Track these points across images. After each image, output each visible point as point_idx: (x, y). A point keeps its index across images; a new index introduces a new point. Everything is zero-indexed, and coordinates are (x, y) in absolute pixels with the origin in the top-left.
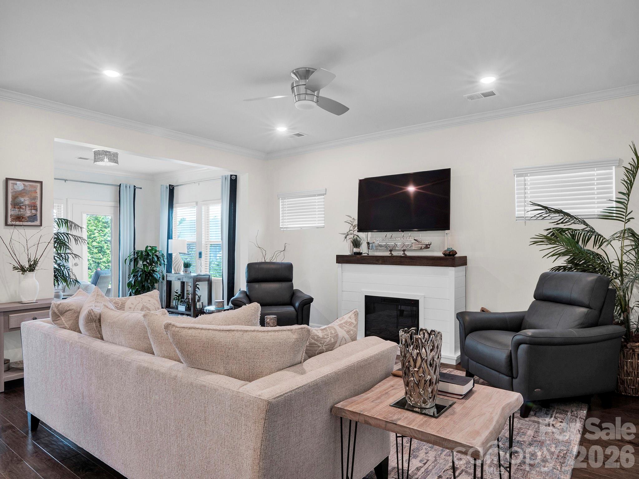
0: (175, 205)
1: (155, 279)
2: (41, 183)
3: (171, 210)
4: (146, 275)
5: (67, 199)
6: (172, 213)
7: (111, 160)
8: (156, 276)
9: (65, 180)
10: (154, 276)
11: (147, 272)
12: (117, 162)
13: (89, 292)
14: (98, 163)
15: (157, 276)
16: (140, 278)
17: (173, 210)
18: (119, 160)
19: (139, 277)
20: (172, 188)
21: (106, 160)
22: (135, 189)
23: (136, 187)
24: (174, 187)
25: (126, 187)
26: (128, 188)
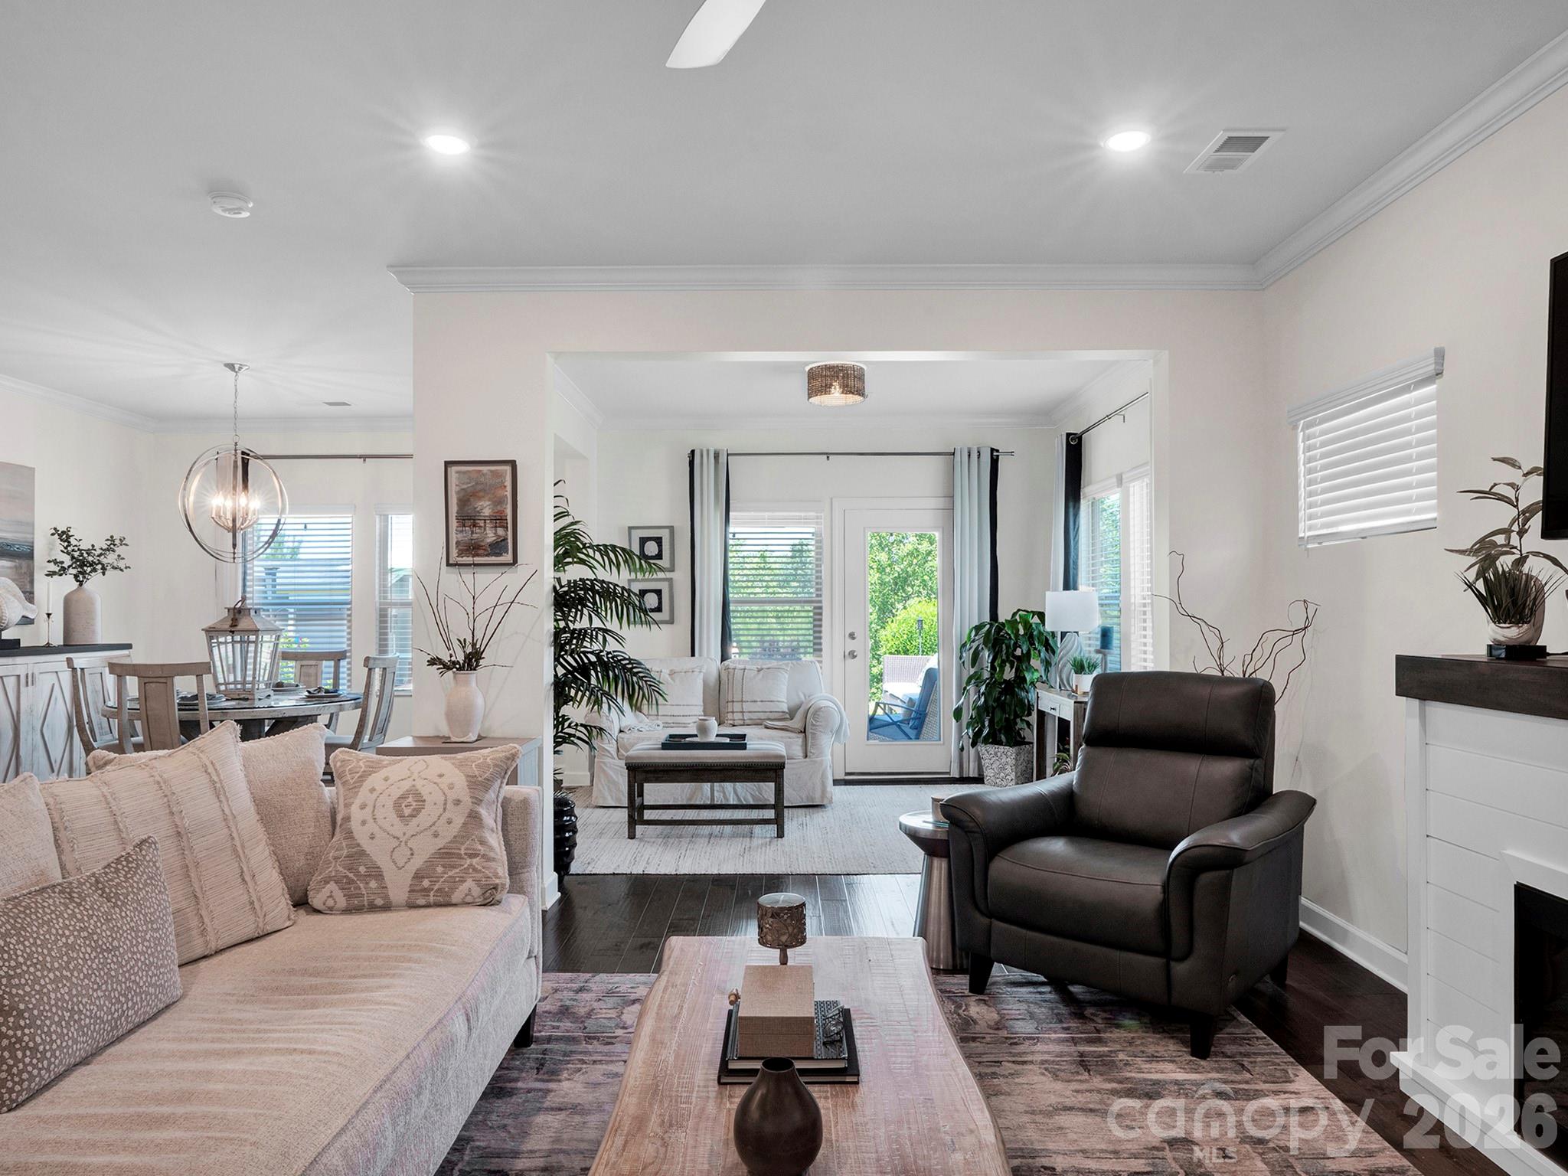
0: (1088, 491)
1: (1022, 702)
2: (513, 464)
3: (1074, 507)
5: (832, 499)
6: (1076, 515)
7: (847, 389)
8: (1024, 696)
9: (828, 455)
10: (1018, 697)
12: (860, 392)
13: (820, 724)
14: (815, 400)
15: (1028, 697)
17: (1079, 508)
18: (869, 387)
19: (983, 697)
20: (1076, 441)
21: (836, 390)
22: (998, 456)
23: (997, 451)
24: (1080, 438)
25: (969, 456)
26: (974, 455)
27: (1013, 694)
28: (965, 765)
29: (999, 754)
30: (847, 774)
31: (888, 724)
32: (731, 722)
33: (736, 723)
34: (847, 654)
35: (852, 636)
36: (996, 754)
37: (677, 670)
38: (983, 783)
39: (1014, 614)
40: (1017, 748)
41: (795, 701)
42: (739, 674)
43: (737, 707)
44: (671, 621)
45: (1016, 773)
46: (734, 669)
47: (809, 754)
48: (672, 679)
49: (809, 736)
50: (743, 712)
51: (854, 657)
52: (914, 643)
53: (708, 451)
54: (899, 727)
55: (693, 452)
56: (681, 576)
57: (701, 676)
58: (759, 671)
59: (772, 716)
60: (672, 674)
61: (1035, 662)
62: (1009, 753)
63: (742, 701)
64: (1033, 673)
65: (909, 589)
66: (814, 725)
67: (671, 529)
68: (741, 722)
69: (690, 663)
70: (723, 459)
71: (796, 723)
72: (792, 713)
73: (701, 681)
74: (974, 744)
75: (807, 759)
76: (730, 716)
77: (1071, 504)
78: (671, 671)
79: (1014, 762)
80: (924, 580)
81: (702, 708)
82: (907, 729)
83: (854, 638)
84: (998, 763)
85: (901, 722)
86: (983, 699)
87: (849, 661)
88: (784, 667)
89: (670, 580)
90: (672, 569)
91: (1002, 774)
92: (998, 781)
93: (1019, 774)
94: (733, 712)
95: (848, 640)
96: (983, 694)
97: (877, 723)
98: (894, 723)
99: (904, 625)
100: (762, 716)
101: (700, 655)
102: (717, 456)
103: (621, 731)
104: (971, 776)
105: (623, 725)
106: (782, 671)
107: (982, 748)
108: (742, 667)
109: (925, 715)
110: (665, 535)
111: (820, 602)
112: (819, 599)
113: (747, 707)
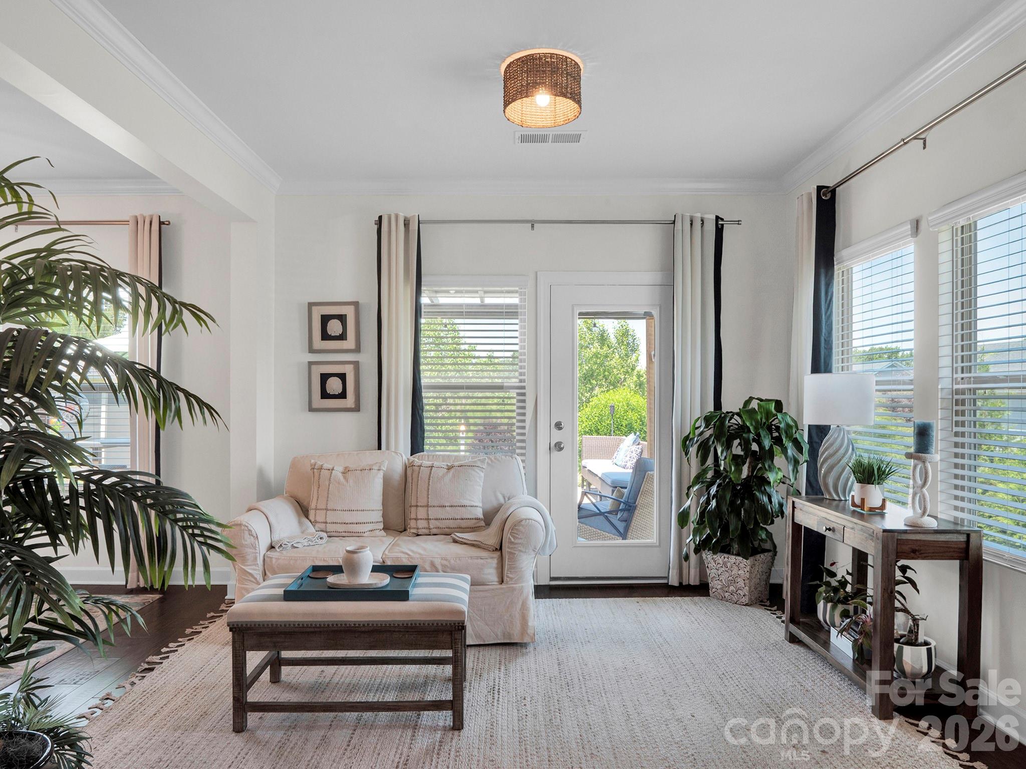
0: (841, 253)
1: (763, 508)
3: (826, 276)
4: (735, 494)
6: (829, 284)
8: (765, 499)
9: (533, 224)
10: (758, 500)
11: (738, 485)
13: (520, 541)
15: (771, 502)
16: (714, 501)
17: (833, 275)
19: (713, 499)
20: (829, 196)
22: (722, 225)
23: (722, 219)
24: (833, 192)
25: (691, 224)
26: (697, 224)
27: (754, 499)
28: (685, 572)
29: (729, 565)
30: (552, 579)
31: (595, 515)
32: (414, 531)
33: (420, 532)
34: (553, 445)
35: (559, 426)
36: (725, 564)
37: (352, 466)
38: (708, 595)
39: (747, 403)
40: (751, 559)
41: (493, 503)
42: (424, 472)
43: (422, 512)
44: (357, 409)
45: (750, 588)
46: (420, 466)
47: (505, 578)
48: (345, 478)
49: (506, 557)
50: (428, 519)
51: (561, 449)
52: (604, 424)
53: (397, 216)
54: (607, 518)
55: (380, 217)
56: (368, 359)
57: (381, 475)
58: (449, 468)
59: (464, 524)
60: (346, 471)
61: (779, 460)
62: (742, 565)
63: (428, 506)
64: (777, 473)
65: (594, 382)
66: (511, 543)
67: (356, 304)
68: (426, 531)
69: (372, 457)
70: (414, 227)
71: (489, 536)
72: (488, 518)
73: (381, 481)
74: (697, 551)
75: (503, 586)
76: (412, 524)
77: (822, 271)
78: (346, 468)
79: (748, 575)
80: (605, 376)
81: (381, 513)
82: (614, 519)
83: (560, 429)
84: (727, 575)
85: (608, 512)
86: (714, 503)
87: (555, 454)
88: (479, 464)
89: (356, 364)
90: (358, 349)
91: (732, 588)
92: (727, 594)
93: (753, 588)
94: (416, 519)
95: (554, 430)
96: (714, 496)
97: (584, 513)
98: (601, 514)
99: (595, 410)
100: (452, 524)
101: (388, 448)
102: (407, 224)
103: (272, 547)
104: (692, 583)
105: (276, 537)
106: (476, 469)
107: (707, 556)
108: (429, 463)
109: (635, 508)
110: (349, 312)
111: (524, 388)
112: (523, 384)
113: (433, 513)
